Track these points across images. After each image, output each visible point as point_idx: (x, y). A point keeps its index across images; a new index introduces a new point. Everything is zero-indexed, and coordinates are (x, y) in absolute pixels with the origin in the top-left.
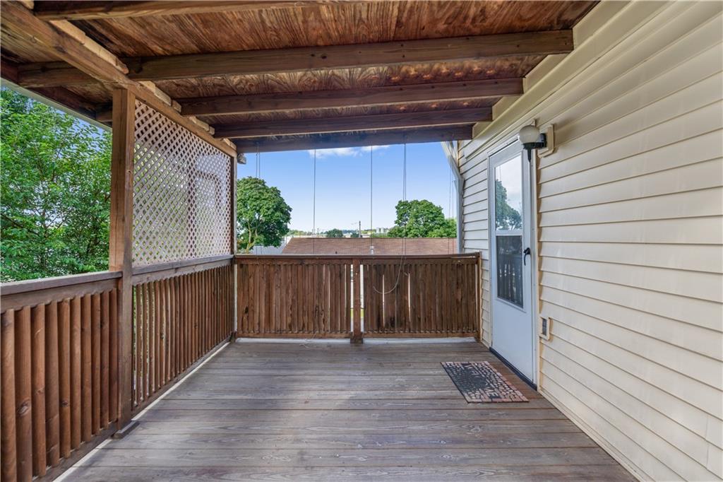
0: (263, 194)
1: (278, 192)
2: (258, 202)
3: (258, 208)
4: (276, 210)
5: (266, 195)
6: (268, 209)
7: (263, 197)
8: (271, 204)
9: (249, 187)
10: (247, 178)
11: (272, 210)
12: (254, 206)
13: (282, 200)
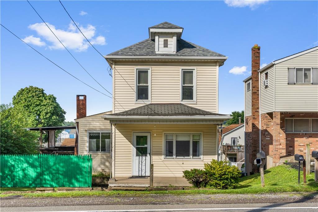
0: (42, 101)
1: (55, 98)
2: (39, 107)
3: (38, 112)
4: (53, 114)
5: (45, 102)
6: (47, 113)
7: (42, 104)
8: (49, 109)
9: (31, 95)
10: (28, 87)
11: (49, 114)
12: (35, 111)
13: (58, 105)
